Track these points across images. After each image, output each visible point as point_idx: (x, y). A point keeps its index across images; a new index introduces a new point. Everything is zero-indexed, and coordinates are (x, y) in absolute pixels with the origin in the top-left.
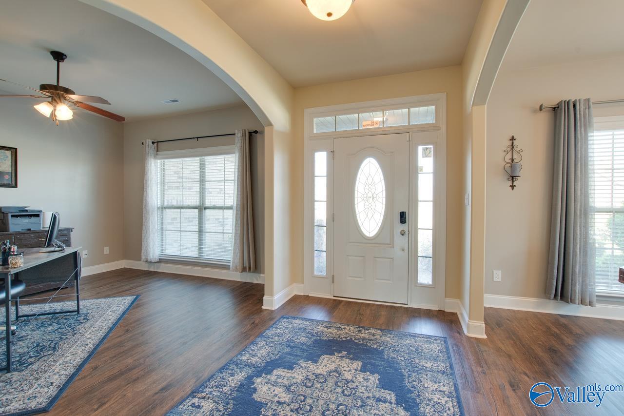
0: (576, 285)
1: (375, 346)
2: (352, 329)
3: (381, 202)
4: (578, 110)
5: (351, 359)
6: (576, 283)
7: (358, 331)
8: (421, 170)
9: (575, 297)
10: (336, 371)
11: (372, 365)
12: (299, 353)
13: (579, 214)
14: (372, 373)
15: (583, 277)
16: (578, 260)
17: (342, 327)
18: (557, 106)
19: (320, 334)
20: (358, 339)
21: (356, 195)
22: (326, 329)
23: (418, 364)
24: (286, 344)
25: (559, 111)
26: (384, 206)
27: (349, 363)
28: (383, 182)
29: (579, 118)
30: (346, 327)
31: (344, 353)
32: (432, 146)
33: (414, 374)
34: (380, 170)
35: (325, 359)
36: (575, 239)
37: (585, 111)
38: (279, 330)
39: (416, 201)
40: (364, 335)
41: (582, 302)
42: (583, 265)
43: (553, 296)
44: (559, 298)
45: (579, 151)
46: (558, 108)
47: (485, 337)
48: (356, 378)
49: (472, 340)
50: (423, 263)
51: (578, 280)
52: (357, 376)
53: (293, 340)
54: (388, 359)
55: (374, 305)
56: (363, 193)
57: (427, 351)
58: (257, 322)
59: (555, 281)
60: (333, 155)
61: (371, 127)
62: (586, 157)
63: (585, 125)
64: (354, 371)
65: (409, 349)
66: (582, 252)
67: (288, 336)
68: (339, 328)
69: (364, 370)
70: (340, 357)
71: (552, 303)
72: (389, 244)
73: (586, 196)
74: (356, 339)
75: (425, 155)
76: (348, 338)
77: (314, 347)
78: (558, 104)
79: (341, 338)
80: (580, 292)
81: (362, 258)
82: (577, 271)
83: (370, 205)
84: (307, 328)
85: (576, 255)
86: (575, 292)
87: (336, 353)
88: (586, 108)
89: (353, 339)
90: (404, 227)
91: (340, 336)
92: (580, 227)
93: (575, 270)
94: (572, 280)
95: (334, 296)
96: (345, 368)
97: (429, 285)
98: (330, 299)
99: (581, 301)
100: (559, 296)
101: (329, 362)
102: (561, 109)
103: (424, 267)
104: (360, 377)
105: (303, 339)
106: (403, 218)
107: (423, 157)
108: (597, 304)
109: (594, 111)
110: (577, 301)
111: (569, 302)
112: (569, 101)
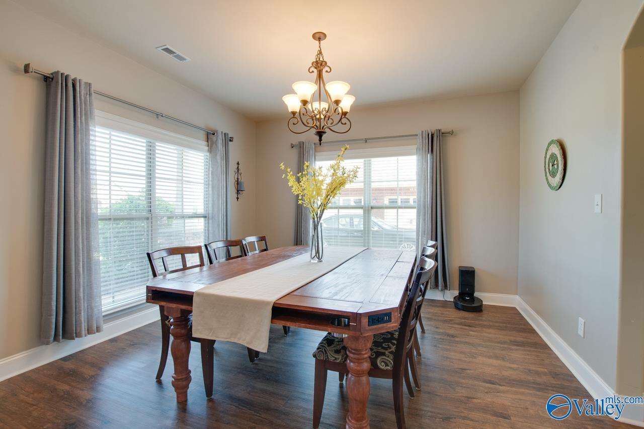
0: (81, 314)
4: (78, 92)
6: (80, 311)
9: (81, 330)
13: (80, 223)
16: (82, 281)
18: (51, 76)
25: (53, 84)
29: (79, 103)
37: (86, 97)
41: (90, 331)
42: (87, 285)
43: (53, 338)
44: (61, 337)
45: (80, 144)
46: (52, 79)
51: (83, 305)
59: (54, 316)
62: (87, 154)
63: (86, 114)
66: (86, 270)
71: (52, 346)
73: (87, 201)
78: (52, 74)
80: (86, 320)
82: (81, 295)
85: (79, 276)
86: (81, 323)
88: (87, 94)
92: (83, 240)
93: (78, 294)
94: (76, 308)
99: (88, 330)
100: (61, 334)
102: (57, 82)
108: (105, 327)
109: (96, 102)
110: (84, 332)
111: (73, 339)
112: (67, 77)
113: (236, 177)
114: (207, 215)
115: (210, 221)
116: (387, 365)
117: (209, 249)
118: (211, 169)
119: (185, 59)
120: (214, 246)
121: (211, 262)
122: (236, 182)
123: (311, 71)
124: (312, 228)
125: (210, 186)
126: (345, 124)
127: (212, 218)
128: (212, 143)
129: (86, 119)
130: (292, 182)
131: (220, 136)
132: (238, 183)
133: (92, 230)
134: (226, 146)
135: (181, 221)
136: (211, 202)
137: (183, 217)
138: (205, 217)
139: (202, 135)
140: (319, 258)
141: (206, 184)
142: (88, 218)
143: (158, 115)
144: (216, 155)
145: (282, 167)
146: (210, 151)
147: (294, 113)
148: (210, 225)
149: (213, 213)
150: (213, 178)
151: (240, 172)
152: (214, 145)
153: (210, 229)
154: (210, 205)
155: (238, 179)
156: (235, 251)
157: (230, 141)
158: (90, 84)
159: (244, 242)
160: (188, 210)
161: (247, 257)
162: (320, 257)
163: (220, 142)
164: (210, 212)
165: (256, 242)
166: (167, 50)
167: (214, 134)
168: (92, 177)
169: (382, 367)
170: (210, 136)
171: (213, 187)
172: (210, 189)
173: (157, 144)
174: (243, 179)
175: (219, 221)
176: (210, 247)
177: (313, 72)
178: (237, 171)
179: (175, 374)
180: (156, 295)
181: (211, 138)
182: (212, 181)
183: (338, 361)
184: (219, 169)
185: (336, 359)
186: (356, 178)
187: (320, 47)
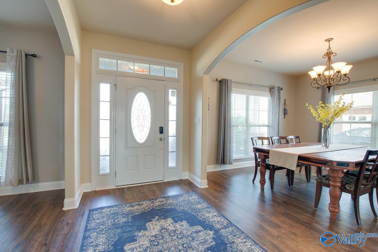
1: (169, 208)
2: (147, 202)
3: (148, 121)
4: (228, 83)
5: (164, 219)
7: (152, 202)
8: (171, 103)
10: (163, 229)
11: (177, 217)
12: (129, 229)
13: (228, 127)
14: (181, 221)
15: (229, 153)
16: (228, 146)
17: (140, 203)
19: (131, 212)
20: (157, 207)
21: (132, 116)
22: (132, 208)
23: (195, 208)
24: (115, 227)
26: (150, 124)
27: (165, 221)
28: (149, 108)
29: (228, 87)
30: (143, 203)
31: (157, 217)
32: (176, 91)
33: (199, 213)
34: (147, 101)
35: (149, 225)
36: (227, 137)
37: (230, 85)
38: (98, 221)
39: (168, 121)
40: (157, 203)
42: (229, 148)
43: (220, 163)
44: (222, 163)
45: (229, 101)
47: (208, 186)
48: (176, 227)
49: (204, 189)
50: (171, 156)
51: (228, 154)
52: (176, 226)
53: (116, 223)
54: (181, 211)
55: (145, 185)
56: (137, 115)
57: (193, 200)
58: (70, 221)
59: (221, 156)
60: (116, 87)
61: (143, 73)
64: (172, 224)
65: (185, 203)
67: (110, 222)
68: (139, 205)
69: (176, 222)
70: (157, 220)
72: (153, 147)
74: (155, 207)
75: (173, 95)
76: (151, 208)
77: (135, 221)
78: (222, 80)
79: (147, 210)
80: (229, 159)
81: (136, 157)
82: (228, 151)
83: (141, 123)
84: (119, 212)
85: (228, 144)
86: (227, 160)
87: (152, 219)
88: (231, 83)
89: (154, 208)
90: (162, 136)
91: (145, 209)
92: (229, 132)
94: (226, 155)
95: (116, 186)
96: (166, 225)
97: (175, 167)
98: (115, 189)
101: (154, 226)
102: (223, 82)
103: (172, 158)
104: (178, 225)
105: (123, 220)
106: (161, 130)
107: (172, 96)
108: (234, 163)
109: (233, 85)
110: (228, 163)
111: (225, 164)
112: (226, 79)
113: (284, 107)
114: (269, 126)
115: (271, 128)
116: (350, 188)
117: (272, 139)
118: (271, 104)
119: (262, 62)
120: (274, 138)
121: (273, 144)
122: (284, 110)
123: (324, 57)
124: (323, 133)
125: (271, 112)
126: (346, 80)
127: (272, 127)
128: (273, 92)
129: (230, 92)
130: (312, 111)
131: (276, 89)
132: (285, 110)
133: (231, 129)
134: (279, 93)
135: (258, 128)
136: (271, 119)
137: (259, 126)
138: (268, 126)
139: (268, 89)
140: (326, 147)
141: (269, 111)
142: (230, 125)
143: (251, 85)
144: (274, 98)
145: (307, 105)
146: (271, 96)
147: (314, 79)
148: (271, 130)
149: (272, 125)
150: (272, 108)
151: (286, 104)
152: (273, 93)
153: (271, 132)
154: (271, 121)
155: (285, 108)
156: (284, 141)
157: (281, 90)
158: (231, 80)
159: (288, 138)
160: (261, 123)
161: (289, 144)
162: (328, 146)
163: (276, 91)
164: (271, 124)
165: (294, 139)
166: (256, 61)
167: (273, 88)
168: (232, 111)
169: (348, 188)
170: (271, 89)
171: (272, 113)
172: (271, 114)
173: (250, 96)
174: (287, 108)
175: (275, 128)
176: (273, 138)
177: (325, 58)
178: (284, 104)
179: (261, 178)
180: (256, 150)
181: (272, 90)
182: (272, 110)
183: (327, 183)
184: (276, 104)
185: (326, 182)
186: (351, 108)
187: (329, 45)
